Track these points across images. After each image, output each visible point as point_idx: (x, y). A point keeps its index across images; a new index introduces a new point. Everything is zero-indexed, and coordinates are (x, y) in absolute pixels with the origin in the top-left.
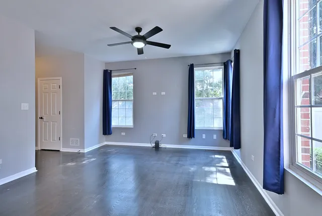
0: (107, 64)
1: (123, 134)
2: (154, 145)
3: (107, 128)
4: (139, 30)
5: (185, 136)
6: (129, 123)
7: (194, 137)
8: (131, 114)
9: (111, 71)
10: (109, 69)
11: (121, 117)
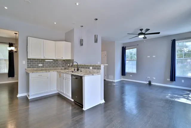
0: (123, 44)
1: (131, 76)
2: (148, 83)
3: (123, 73)
4: (141, 30)
5: (169, 80)
6: (134, 71)
7: (175, 80)
8: (135, 67)
9: (125, 47)
10: (124, 46)
11: (131, 68)
